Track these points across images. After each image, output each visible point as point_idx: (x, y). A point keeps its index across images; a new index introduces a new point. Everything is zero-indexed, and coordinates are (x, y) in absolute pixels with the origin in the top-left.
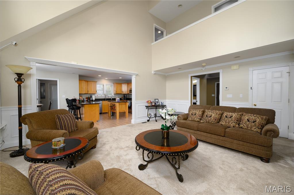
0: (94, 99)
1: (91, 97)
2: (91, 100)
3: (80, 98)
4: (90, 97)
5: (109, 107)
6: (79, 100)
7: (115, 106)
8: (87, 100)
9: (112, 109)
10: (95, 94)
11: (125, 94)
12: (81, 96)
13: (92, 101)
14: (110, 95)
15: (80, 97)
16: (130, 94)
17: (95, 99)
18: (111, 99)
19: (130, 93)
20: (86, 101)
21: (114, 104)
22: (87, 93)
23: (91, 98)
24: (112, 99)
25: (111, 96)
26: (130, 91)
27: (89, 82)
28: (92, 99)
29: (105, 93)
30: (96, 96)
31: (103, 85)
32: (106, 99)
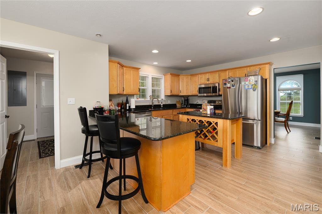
0: (133, 106)
1: (127, 102)
2: (128, 108)
3: (110, 106)
4: (125, 101)
6: (109, 111)
8: (120, 108)
12: (113, 100)
13: (130, 110)
15: (111, 104)
16: (199, 95)
17: (136, 106)
19: (199, 93)
22: (121, 92)
23: (128, 105)
28: (129, 107)
29: (150, 93)
30: (136, 100)
32: (154, 105)
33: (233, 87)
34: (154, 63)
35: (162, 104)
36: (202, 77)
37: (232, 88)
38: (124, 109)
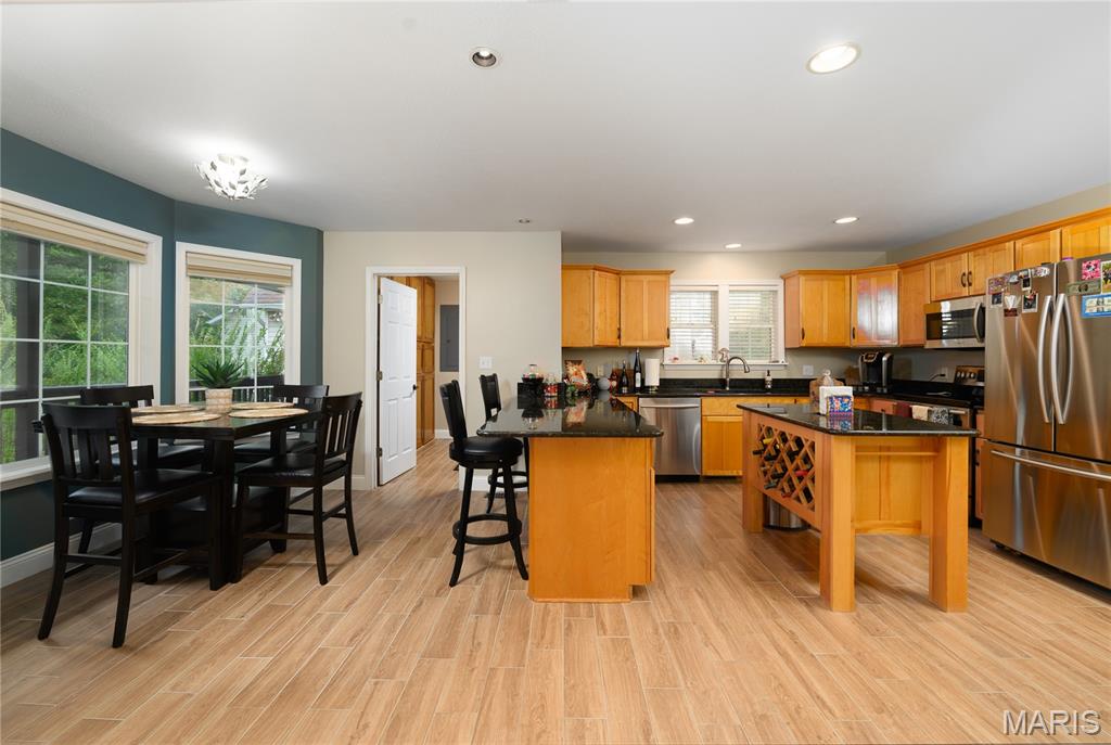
0: (653, 380)
1: (639, 366)
2: (638, 385)
3: (566, 377)
4: (631, 365)
5: (754, 459)
6: (561, 388)
7: (807, 459)
8: (614, 383)
9: (778, 477)
10: (662, 347)
11: (882, 351)
12: (579, 362)
13: (644, 390)
14: (759, 357)
15: (572, 370)
16: (930, 345)
17: (661, 380)
18: (763, 381)
19: (929, 337)
20: (611, 390)
21: (798, 441)
22: (611, 340)
23: (638, 376)
24: (775, 381)
25: (766, 362)
26: (934, 323)
27: (623, 278)
28: (643, 381)
29: (724, 343)
30: (666, 362)
31: (715, 294)
32: (732, 380)
33: (1029, 307)
34: (728, 247)
35: (769, 379)
36: (943, 271)
37: (1024, 311)
38: (627, 386)
